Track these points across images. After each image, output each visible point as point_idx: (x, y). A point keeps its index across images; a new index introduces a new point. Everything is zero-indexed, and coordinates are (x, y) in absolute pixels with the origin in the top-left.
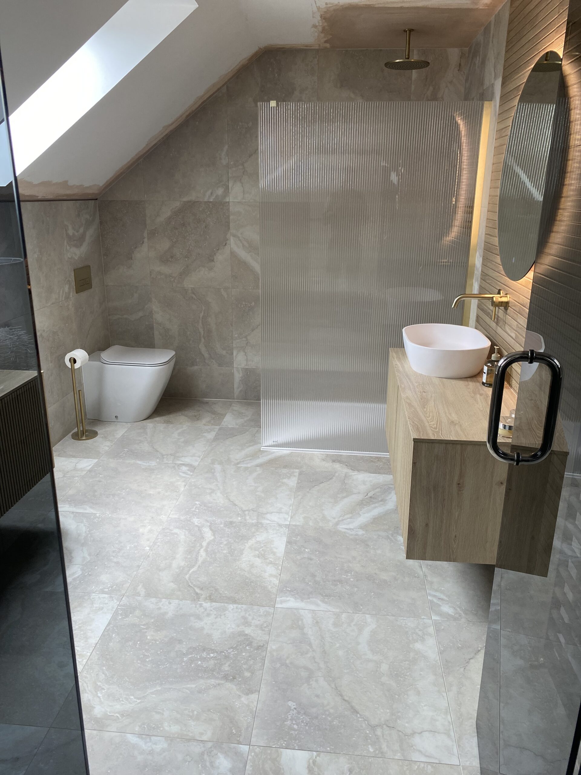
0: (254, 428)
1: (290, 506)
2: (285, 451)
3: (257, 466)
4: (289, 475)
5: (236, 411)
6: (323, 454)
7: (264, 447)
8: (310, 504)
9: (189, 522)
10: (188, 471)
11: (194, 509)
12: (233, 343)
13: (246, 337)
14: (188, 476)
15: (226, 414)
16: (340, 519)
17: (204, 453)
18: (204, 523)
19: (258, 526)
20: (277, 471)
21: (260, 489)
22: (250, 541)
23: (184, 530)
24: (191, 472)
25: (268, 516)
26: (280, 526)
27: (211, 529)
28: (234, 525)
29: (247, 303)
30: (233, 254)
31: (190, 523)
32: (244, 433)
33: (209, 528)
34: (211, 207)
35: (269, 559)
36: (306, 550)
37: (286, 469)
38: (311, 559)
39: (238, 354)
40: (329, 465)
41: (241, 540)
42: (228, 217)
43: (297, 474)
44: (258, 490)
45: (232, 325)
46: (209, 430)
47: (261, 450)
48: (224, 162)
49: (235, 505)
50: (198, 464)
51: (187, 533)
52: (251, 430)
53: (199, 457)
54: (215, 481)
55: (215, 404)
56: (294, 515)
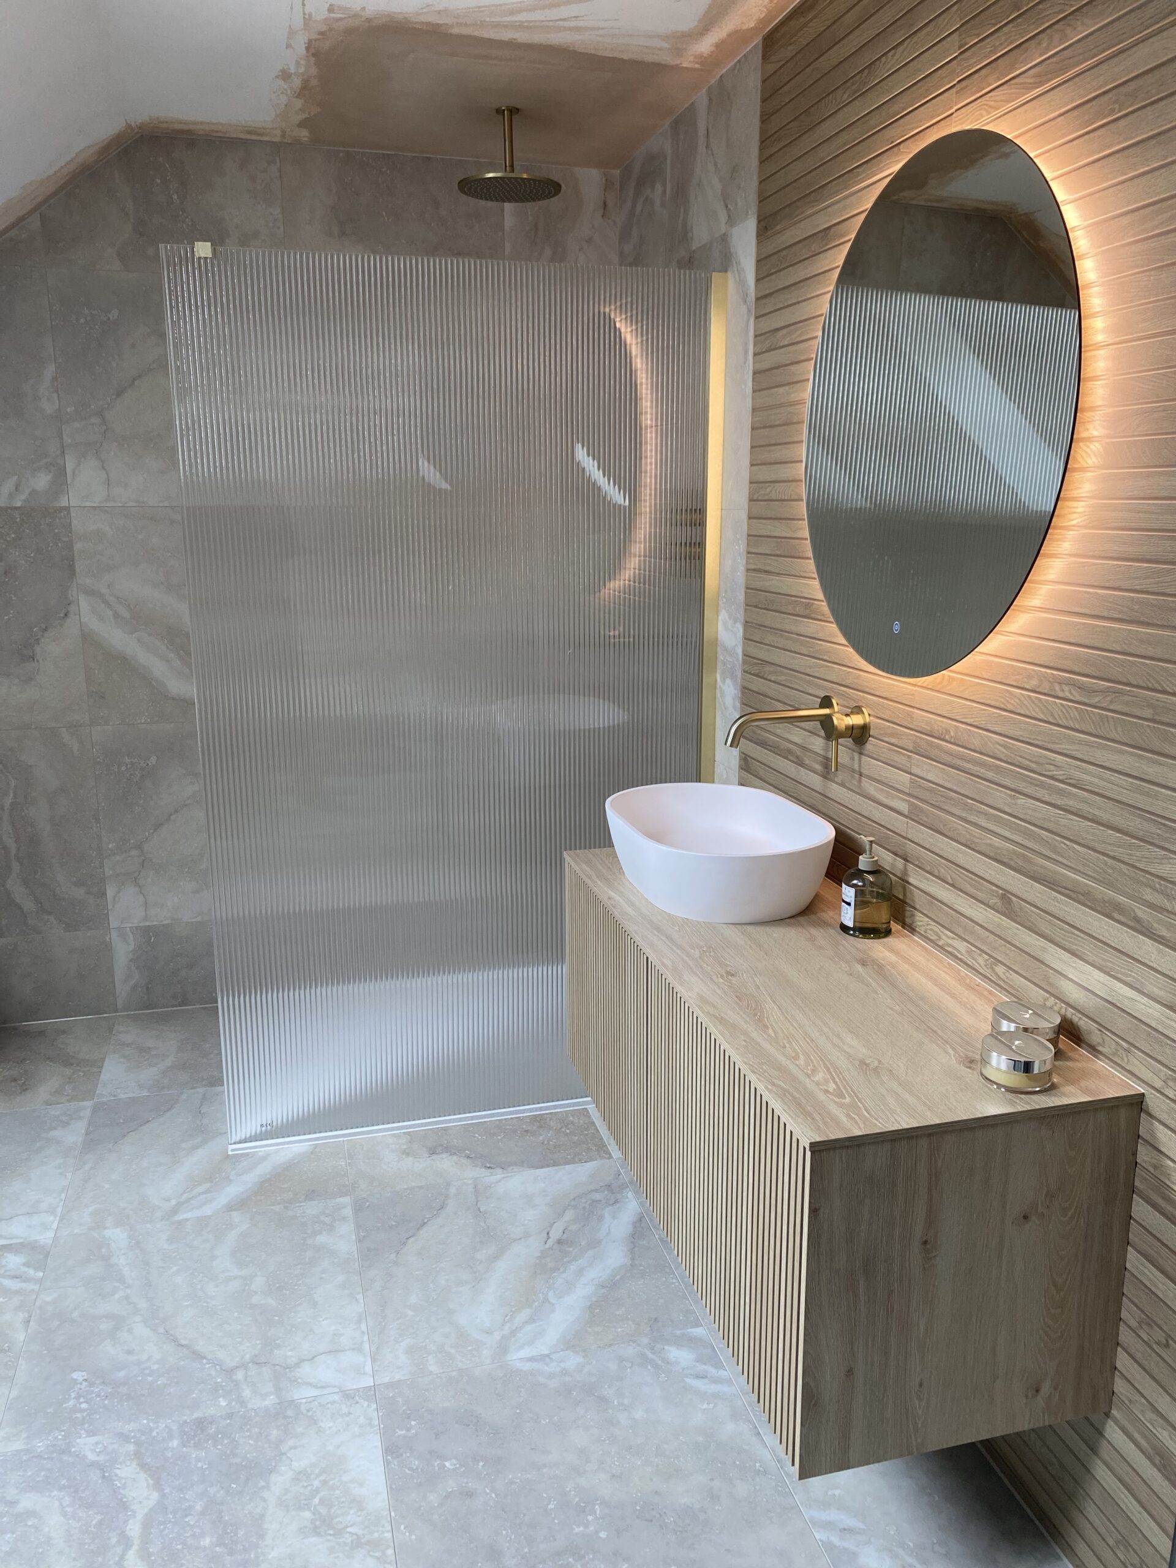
0: (193, 1088)
1: (359, 1321)
2: (296, 1146)
3: (230, 1208)
4: (327, 1220)
5: (128, 1045)
6: (398, 1136)
7: (235, 1143)
8: (413, 1299)
9: (65, 1458)
10: (26, 1269)
11: (71, 1403)
12: (102, 866)
13: (139, 847)
14: (30, 1286)
15: (103, 1060)
16: (507, 1329)
17: (63, 1196)
18: (115, 1446)
19: (285, 1417)
20: (290, 1213)
21: (259, 1282)
22: (274, 1478)
23: (55, 1493)
24: (36, 1269)
25: (306, 1370)
26: (348, 1396)
27: (143, 1466)
28: (212, 1430)
29: (136, 760)
30: (87, 638)
31: (71, 1459)
32: (169, 1110)
33: (135, 1463)
34: (18, 520)
35: (349, 1530)
36: (447, 1464)
37: (315, 1202)
38: (470, 1494)
39: (119, 892)
40: (422, 1164)
41: (248, 1479)
42: (70, 545)
43: (348, 1212)
44: (253, 1287)
45: (97, 820)
46: (64, 1118)
47: (230, 1153)
48: (49, 406)
49: (199, 1356)
50: (55, 1238)
51: (67, 1500)
52: (184, 1097)
53: (51, 1211)
54: (117, 1284)
55: (64, 1032)
56: (377, 1349)
